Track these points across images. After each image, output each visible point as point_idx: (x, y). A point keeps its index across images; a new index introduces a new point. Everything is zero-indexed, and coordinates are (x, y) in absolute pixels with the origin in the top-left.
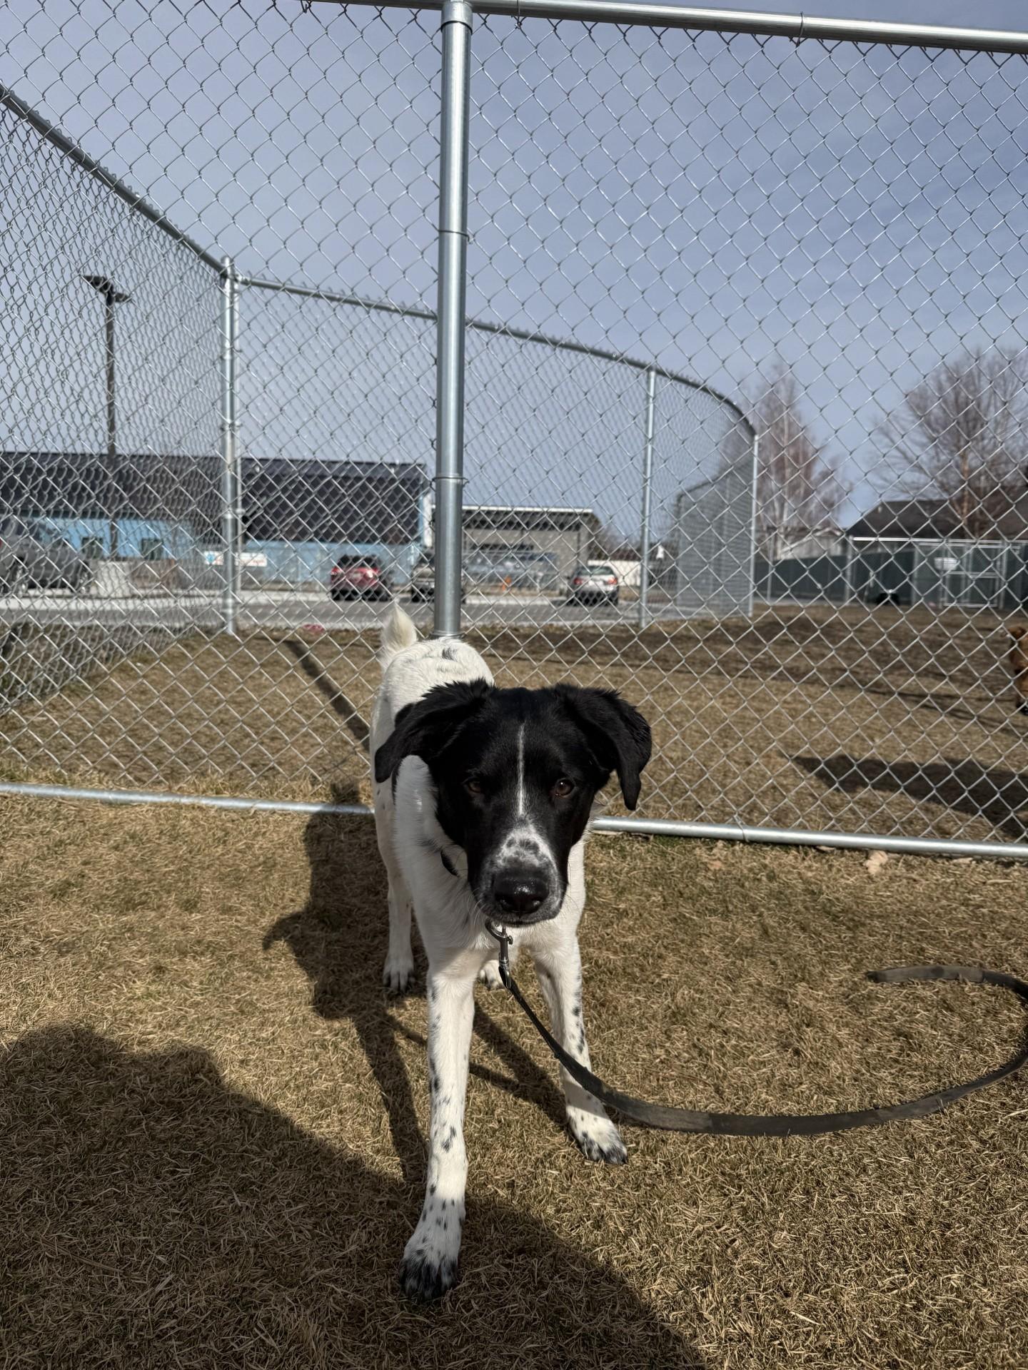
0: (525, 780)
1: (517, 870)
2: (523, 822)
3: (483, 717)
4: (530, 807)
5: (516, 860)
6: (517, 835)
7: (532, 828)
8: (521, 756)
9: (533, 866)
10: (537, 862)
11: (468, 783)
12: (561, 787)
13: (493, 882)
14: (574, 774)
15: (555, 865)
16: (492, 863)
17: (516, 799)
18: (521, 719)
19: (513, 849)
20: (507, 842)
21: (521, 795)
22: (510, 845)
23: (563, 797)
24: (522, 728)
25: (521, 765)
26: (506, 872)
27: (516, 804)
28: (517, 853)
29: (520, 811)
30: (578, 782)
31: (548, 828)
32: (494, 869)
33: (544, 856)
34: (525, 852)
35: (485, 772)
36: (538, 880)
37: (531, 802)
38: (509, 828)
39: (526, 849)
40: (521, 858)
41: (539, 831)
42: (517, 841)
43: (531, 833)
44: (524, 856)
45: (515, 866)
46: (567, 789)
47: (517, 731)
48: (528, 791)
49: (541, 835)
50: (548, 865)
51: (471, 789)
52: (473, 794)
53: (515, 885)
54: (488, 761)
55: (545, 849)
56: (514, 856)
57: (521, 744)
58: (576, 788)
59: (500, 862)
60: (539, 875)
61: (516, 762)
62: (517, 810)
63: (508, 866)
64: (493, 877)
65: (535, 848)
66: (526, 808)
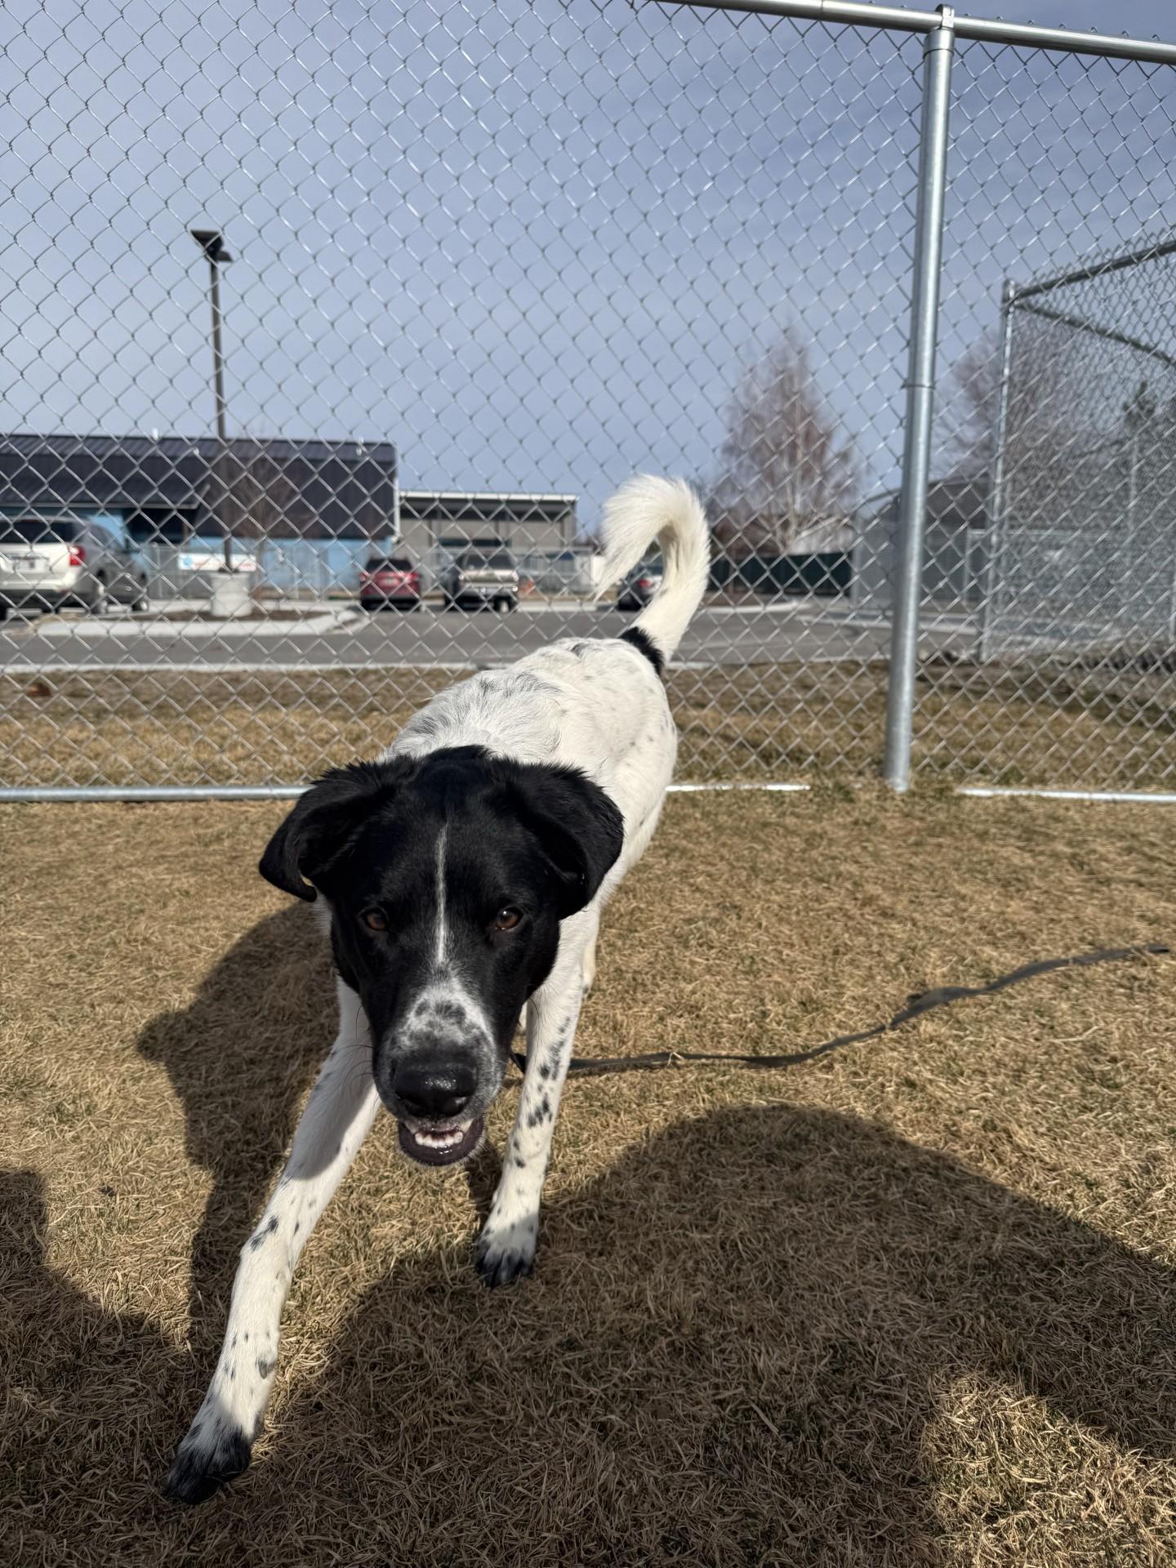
0: (447, 909)
1: (431, 1051)
2: (443, 974)
3: (389, 815)
4: (454, 951)
5: (428, 1037)
6: (432, 995)
7: (455, 983)
8: (440, 874)
9: (454, 1044)
10: (460, 1038)
11: (365, 916)
12: (505, 919)
13: (393, 1070)
14: (523, 897)
15: (491, 1039)
16: (394, 1042)
17: (433, 939)
18: (443, 817)
19: (425, 1017)
20: (416, 1006)
21: (442, 932)
22: (420, 1011)
23: (507, 930)
24: (444, 832)
25: (441, 886)
26: (414, 1057)
27: (434, 944)
28: (430, 1024)
29: (441, 955)
30: (530, 908)
31: (482, 982)
32: (395, 1052)
33: (473, 1026)
34: (443, 1023)
35: (390, 897)
36: (460, 1066)
37: (456, 941)
38: (421, 984)
39: (445, 1017)
40: (436, 1033)
41: (468, 987)
42: (432, 1004)
43: (454, 992)
44: (442, 1029)
45: (427, 1045)
46: (514, 918)
47: (435, 836)
48: (451, 926)
49: (470, 992)
50: (479, 1040)
51: (369, 925)
52: (372, 933)
53: (424, 1076)
54: (394, 881)
55: (477, 1017)
56: (426, 1029)
57: (441, 858)
58: (525, 917)
59: (405, 1041)
60: (464, 1057)
61: (431, 881)
62: (434, 956)
63: (416, 1047)
64: (394, 1064)
65: (458, 1014)
66: (448, 951)
